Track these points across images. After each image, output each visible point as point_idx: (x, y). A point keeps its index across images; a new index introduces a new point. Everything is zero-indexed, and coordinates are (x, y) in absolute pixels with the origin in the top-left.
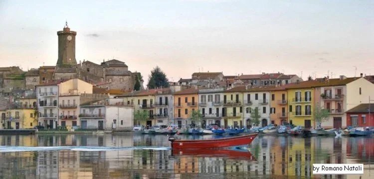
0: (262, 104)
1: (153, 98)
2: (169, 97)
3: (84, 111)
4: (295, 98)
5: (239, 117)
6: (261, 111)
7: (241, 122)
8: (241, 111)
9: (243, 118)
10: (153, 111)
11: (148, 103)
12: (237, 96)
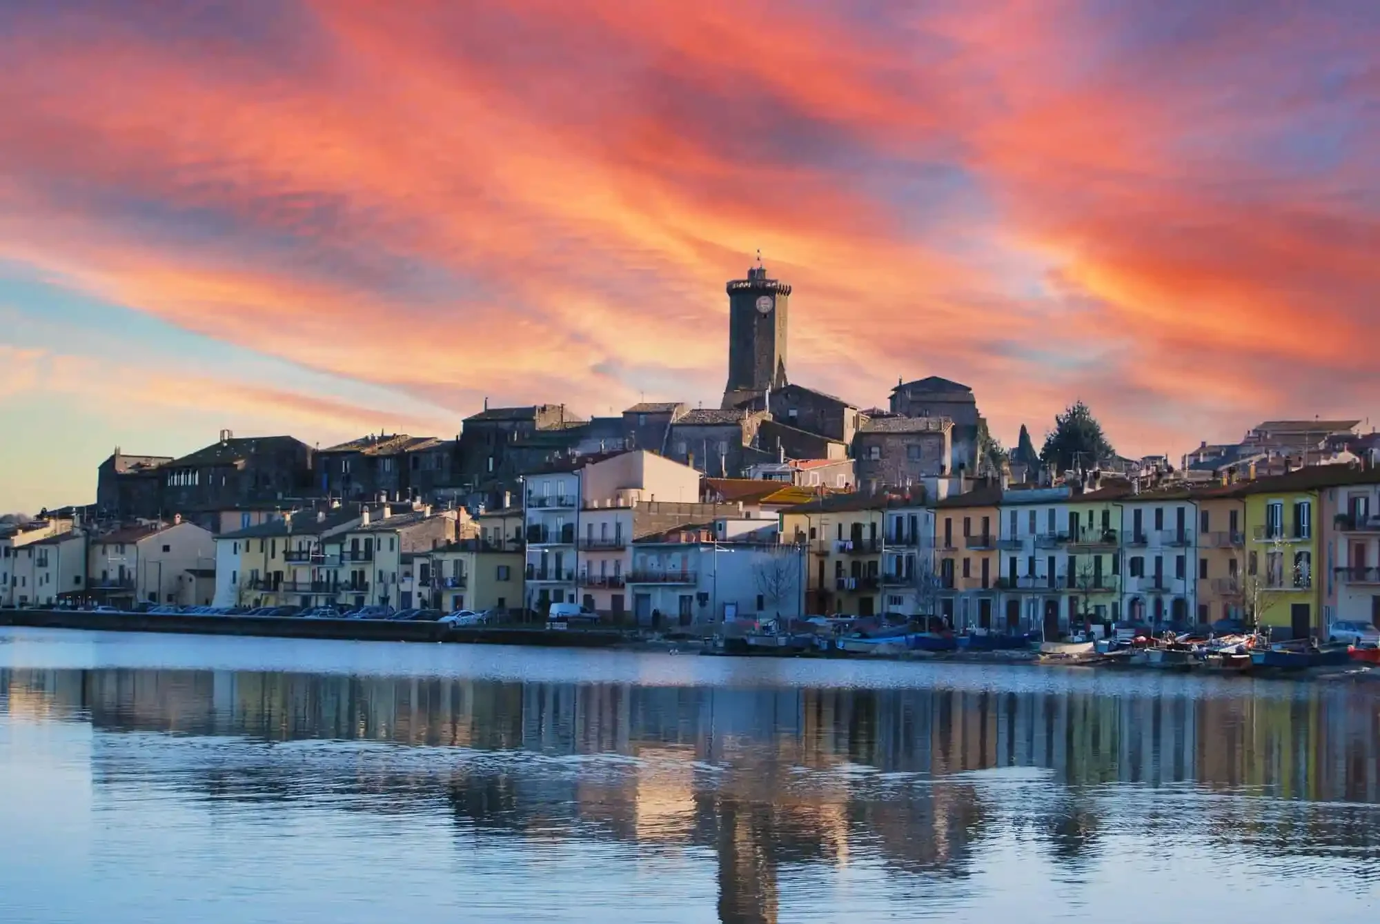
0: (1173, 545)
1: (877, 517)
2: (921, 513)
3: (643, 560)
4: (1264, 522)
5: (1111, 591)
6: (1169, 568)
7: (1115, 606)
8: (1116, 570)
9: (1123, 594)
10: (876, 563)
11: (866, 535)
12: (1106, 515)
